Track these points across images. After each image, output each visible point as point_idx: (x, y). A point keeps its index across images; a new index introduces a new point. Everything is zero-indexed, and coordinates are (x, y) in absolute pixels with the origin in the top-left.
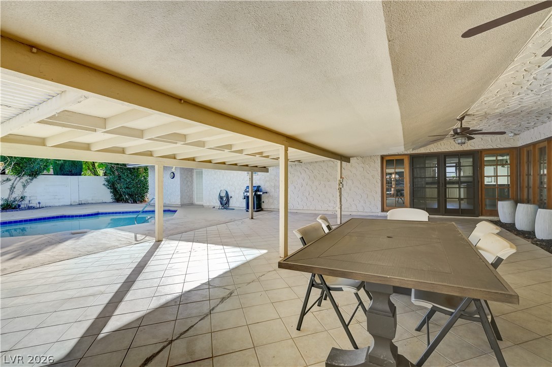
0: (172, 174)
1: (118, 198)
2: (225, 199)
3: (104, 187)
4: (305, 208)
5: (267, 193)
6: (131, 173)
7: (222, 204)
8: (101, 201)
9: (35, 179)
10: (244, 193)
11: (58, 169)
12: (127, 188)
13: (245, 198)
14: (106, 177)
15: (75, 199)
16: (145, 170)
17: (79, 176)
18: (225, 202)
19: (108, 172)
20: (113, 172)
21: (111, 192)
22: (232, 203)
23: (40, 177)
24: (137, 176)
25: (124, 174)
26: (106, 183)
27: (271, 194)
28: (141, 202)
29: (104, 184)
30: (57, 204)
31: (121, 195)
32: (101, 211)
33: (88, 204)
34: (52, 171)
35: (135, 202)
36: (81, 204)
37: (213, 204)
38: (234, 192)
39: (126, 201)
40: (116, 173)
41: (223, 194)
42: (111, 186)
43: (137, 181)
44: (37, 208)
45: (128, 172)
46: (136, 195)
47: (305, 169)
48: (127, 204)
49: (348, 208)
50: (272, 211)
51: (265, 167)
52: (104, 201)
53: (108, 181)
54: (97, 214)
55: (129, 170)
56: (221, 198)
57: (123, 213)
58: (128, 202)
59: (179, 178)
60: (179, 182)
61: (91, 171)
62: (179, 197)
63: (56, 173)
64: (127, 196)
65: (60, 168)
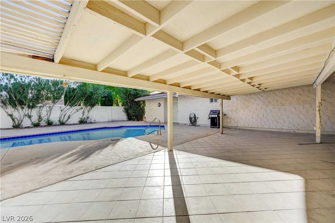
0: (159, 104)
1: (130, 118)
2: (193, 119)
3: (123, 112)
4: (260, 126)
5: (226, 115)
6: (136, 104)
7: (191, 122)
8: (122, 120)
9: (93, 108)
10: (209, 115)
11: (103, 103)
12: (134, 112)
13: (209, 119)
14: (124, 107)
15: (110, 119)
16: (143, 102)
17: (112, 107)
18: (193, 121)
19: (125, 104)
20: (128, 104)
21: (126, 115)
22: (199, 122)
23: (95, 107)
24: (139, 106)
25: (133, 105)
26: (124, 110)
27: (229, 116)
28: (141, 120)
29: (123, 111)
30: (102, 121)
31: (131, 117)
32: (123, 125)
33: (116, 121)
34: (100, 104)
35: (138, 120)
36: (113, 121)
37: (185, 122)
38: (200, 114)
39: (134, 120)
40: (129, 105)
41: (192, 116)
42: (126, 112)
43: (139, 109)
44: (94, 123)
45: (135, 103)
46: (139, 116)
47: (260, 97)
48: (134, 122)
49: (305, 128)
50: (231, 128)
51: (228, 96)
52: (123, 120)
53: (125, 109)
54: (121, 127)
55: (136, 103)
56: (191, 118)
57: (134, 126)
58: (135, 121)
59: (163, 107)
60: (163, 109)
61: (116, 104)
62: (163, 118)
63: (102, 105)
64: (134, 117)
65: (104, 102)
